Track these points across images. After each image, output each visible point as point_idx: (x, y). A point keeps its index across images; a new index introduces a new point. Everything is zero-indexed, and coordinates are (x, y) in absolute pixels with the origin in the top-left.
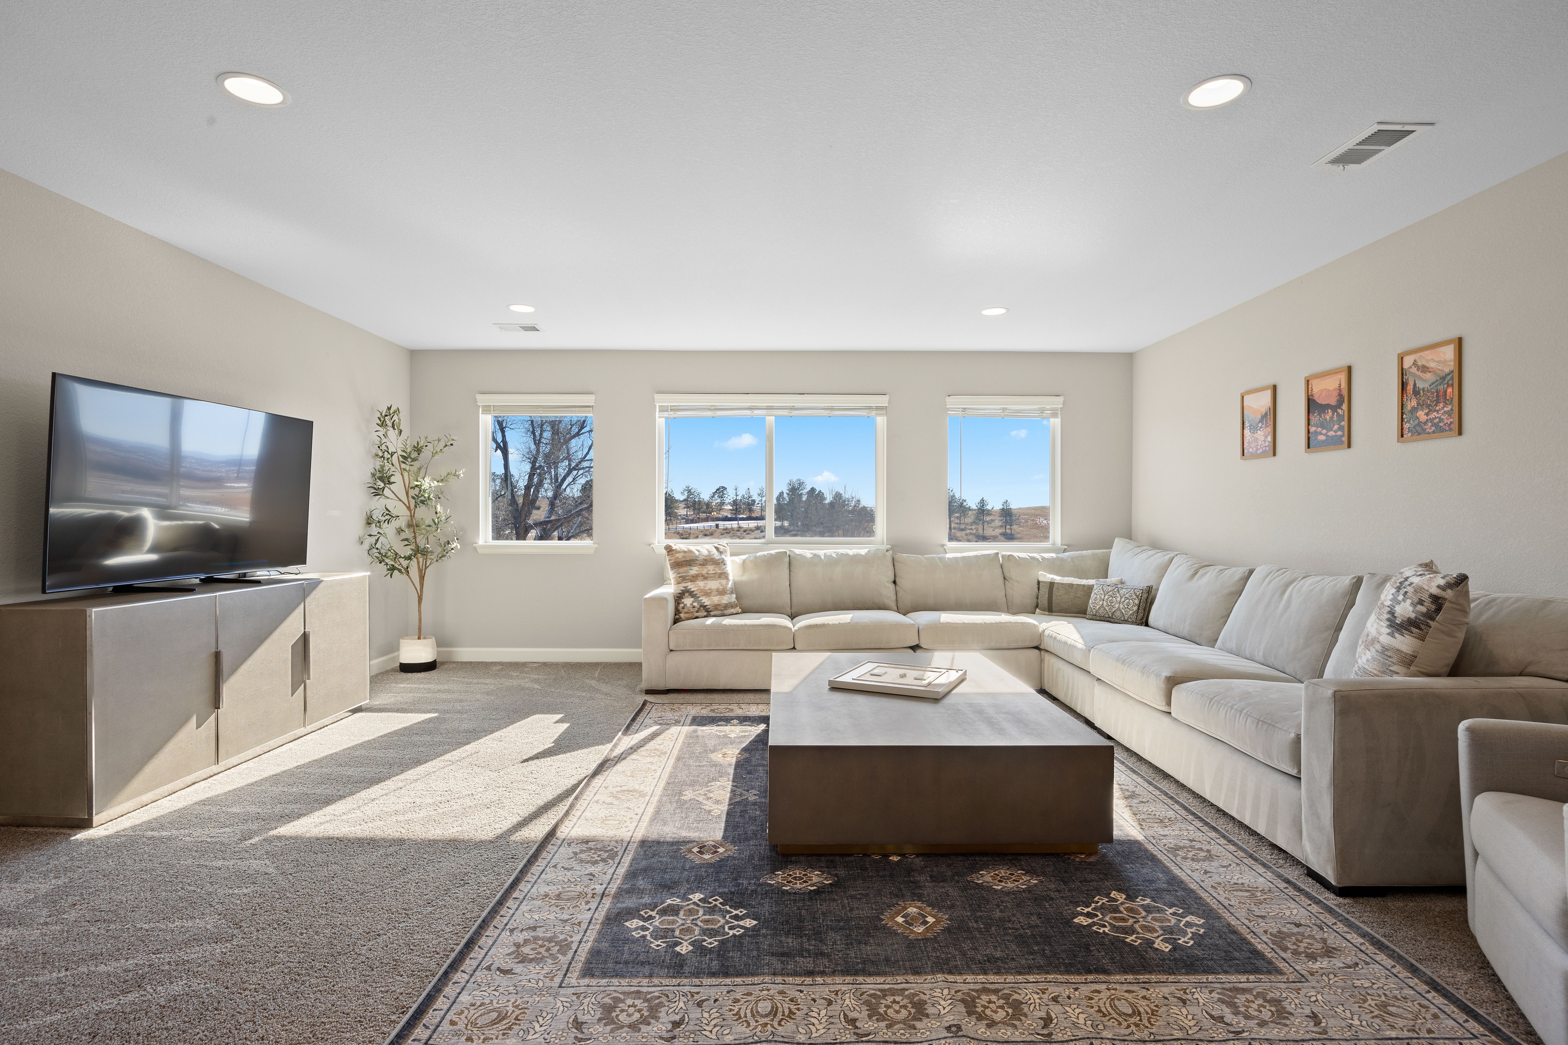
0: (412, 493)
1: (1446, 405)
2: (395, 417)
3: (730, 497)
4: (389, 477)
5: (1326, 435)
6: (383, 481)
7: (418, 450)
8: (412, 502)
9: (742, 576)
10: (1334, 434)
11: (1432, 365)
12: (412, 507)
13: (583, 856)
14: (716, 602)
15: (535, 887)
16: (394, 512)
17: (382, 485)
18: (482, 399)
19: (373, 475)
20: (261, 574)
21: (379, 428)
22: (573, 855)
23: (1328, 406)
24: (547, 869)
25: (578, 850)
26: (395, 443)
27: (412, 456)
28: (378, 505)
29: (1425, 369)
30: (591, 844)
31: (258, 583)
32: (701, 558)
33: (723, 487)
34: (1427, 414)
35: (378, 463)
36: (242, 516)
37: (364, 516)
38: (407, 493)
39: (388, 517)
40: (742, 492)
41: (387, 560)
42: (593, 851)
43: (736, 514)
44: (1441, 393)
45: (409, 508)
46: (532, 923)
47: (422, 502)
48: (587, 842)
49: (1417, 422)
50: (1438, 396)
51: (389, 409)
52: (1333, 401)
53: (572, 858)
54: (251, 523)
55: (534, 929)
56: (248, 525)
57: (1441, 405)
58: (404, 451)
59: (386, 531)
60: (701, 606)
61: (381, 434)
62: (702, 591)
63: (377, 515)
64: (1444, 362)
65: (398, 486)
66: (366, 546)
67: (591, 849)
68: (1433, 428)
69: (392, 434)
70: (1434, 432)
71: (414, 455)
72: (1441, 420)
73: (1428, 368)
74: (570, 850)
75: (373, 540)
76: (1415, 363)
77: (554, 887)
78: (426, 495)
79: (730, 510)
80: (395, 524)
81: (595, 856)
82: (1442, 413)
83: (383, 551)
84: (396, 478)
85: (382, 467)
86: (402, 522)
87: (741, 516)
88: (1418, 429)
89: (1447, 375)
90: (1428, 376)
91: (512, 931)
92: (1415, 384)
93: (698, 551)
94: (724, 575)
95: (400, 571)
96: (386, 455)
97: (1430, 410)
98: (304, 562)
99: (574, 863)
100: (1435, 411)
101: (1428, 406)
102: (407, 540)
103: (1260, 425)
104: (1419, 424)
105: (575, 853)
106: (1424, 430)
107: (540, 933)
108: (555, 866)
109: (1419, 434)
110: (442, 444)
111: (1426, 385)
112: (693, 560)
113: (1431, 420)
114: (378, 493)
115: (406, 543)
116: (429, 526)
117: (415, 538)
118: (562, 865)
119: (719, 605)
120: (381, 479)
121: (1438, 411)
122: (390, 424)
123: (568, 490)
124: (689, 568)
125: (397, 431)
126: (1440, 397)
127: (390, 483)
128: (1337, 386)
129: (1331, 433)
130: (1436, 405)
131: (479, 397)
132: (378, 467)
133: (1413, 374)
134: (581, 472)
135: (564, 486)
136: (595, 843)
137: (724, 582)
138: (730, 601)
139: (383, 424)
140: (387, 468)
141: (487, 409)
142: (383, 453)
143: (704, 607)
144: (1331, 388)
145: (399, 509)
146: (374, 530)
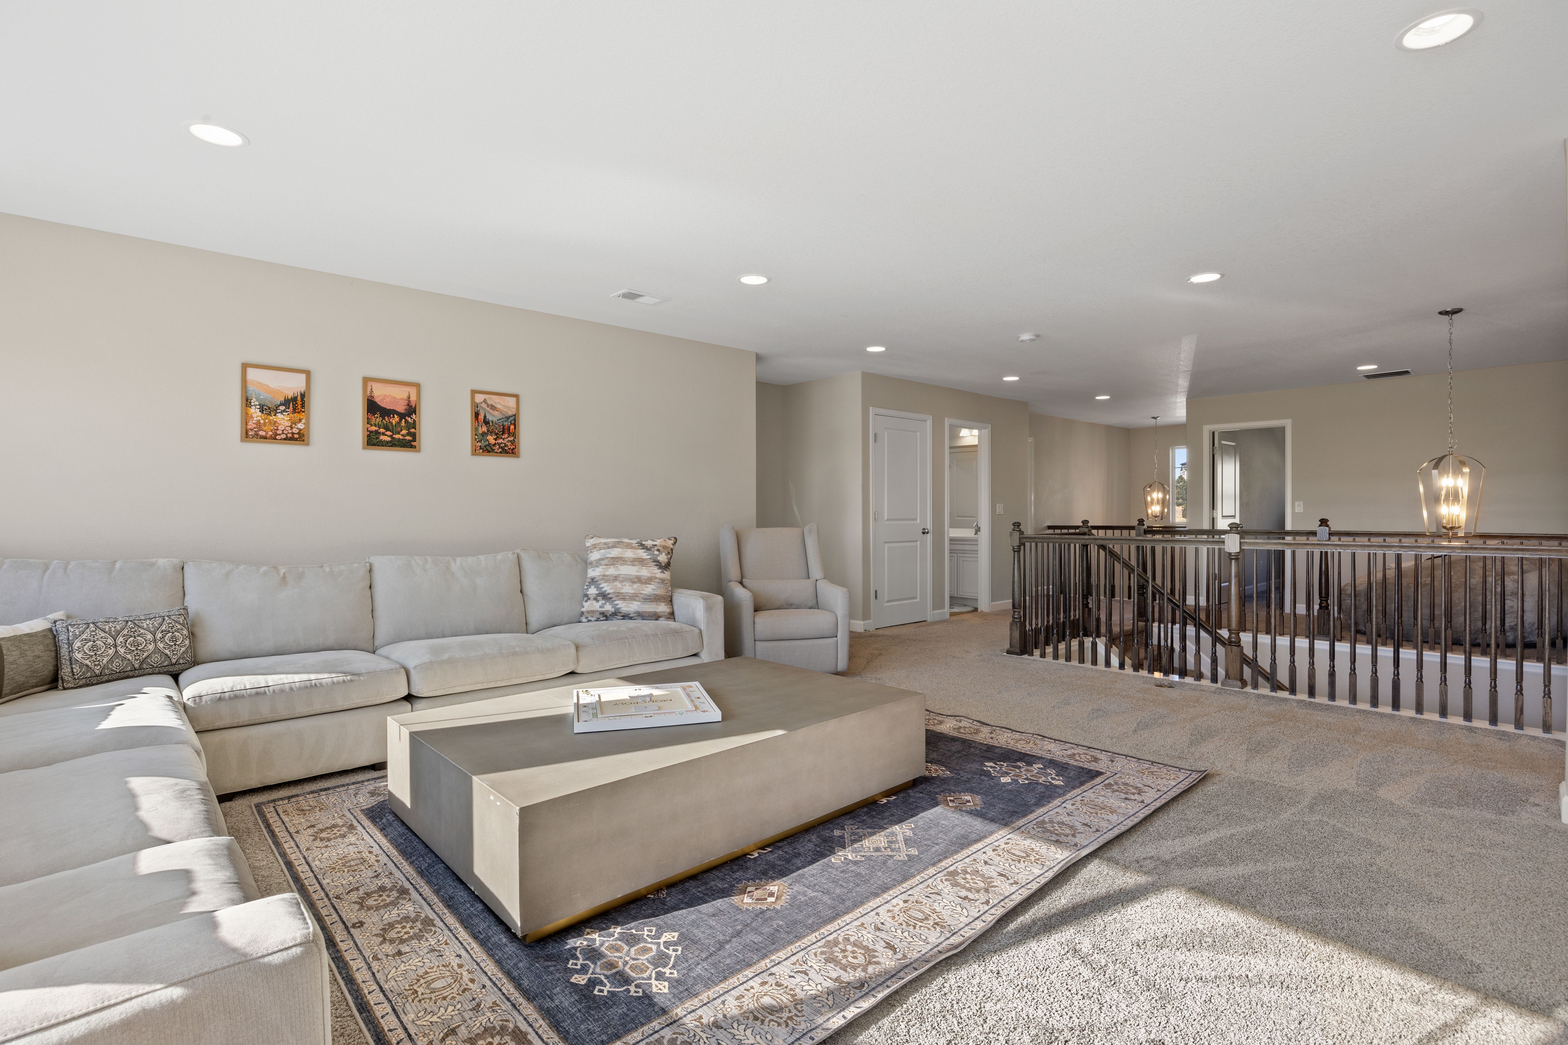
1: (509, 436)
5: (391, 436)
10: (401, 437)
11: (499, 406)
13: (1068, 831)
15: (1120, 821)
22: (1077, 835)
23: (394, 412)
24: (1105, 831)
25: (1070, 837)
29: (493, 407)
30: (1054, 838)
34: (495, 439)
42: (1056, 832)
44: (506, 428)
46: (1127, 802)
48: (1057, 841)
49: (487, 443)
50: (503, 428)
52: (401, 409)
53: (1079, 833)
55: (1126, 799)
57: (506, 436)
64: (508, 407)
67: (1057, 834)
68: (500, 450)
70: (501, 452)
72: (506, 445)
73: (496, 408)
74: (1077, 840)
76: (485, 401)
77: (1103, 816)
81: (1057, 828)
82: (505, 440)
88: (488, 448)
89: (510, 417)
90: (496, 413)
91: (1143, 802)
92: (485, 416)
97: (498, 437)
99: (1081, 828)
100: (501, 438)
101: (496, 434)
103: (282, 408)
104: (489, 445)
105: (1074, 836)
106: (493, 450)
107: (1123, 796)
108: (1097, 830)
109: (489, 452)
111: (495, 420)
113: (499, 444)
118: (1090, 830)
121: (504, 439)
126: (505, 430)
128: (405, 396)
129: (397, 436)
130: (502, 434)
133: (483, 408)
136: (1050, 838)
144: (399, 397)
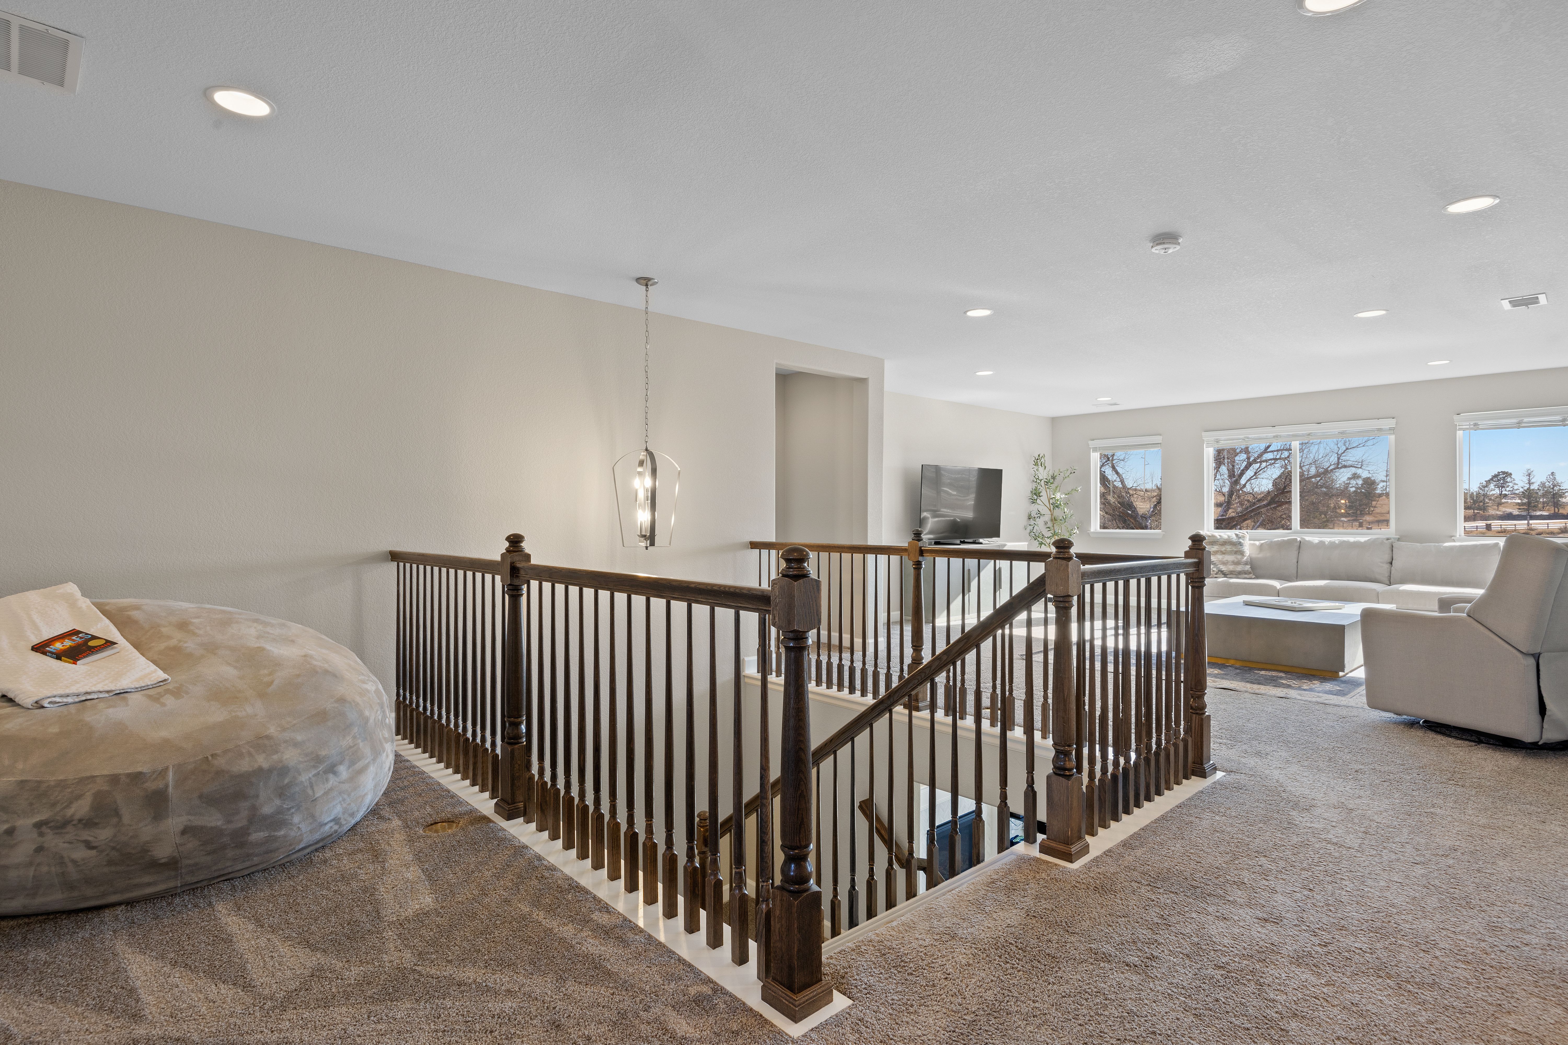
0: (1051, 501)
2: (1043, 460)
3: (1519, 483)
4: (1039, 493)
6: (1036, 495)
7: (1054, 478)
8: (1052, 506)
9: (1259, 554)
12: (1052, 509)
14: (1231, 569)
16: (1042, 513)
17: (1036, 497)
18: (1092, 444)
19: (1032, 492)
20: (981, 540)
21: (1035, 467)
26: (1043, 474)
27: (1051, 482)
28: (1034, 508)
31: (981, 543)
32: (1221, 540)
33: (1504, 473)
35: (1034, 485)
36: (969, 515)
37: (1027, 515)
38: (1049, 502)
39: (1039, 515)
40: (1539, 479)
41: (1039, 539)
43: (1528, 510)
45: (1050, 510)
47: (1057, 506)
51: (1039, 456)
54: (973, 518)
56: (971, 519)
58: (1046, 479)
59: (1038, 523)
60: (1219, 571)
61: (1035, 469)
62: (1220, 561)
63: (1033, 514)
65: (1044, 498)
66: (1028, 531)
69: (1041, 469)
71: (1052, 481)
75: (1031, 527)
78: (1058, 503)
79: (1518, 504)
80: (1043, 519)
83: (1037, 534)
84: (1043, 493)
85: (1036, 487)
86: (1047, 518)
87: (1538, 513)
93: (1220, 536)
94: (1242, 553)
95: (1045, 545)
96: (1038, 481)
98: (998, 536)
102: (1049, 528)
110: (1069, 472)
112: (1215, 542)
114: (1034, 502)
115: (1049, 529)
116: (1061, 520)
117: (1053, 526)
119: (1234, 571)
120: (1035, 494)
122: (1040, 464)
123: (1248, 486)
124: (1212, 546)
125: (1043, 467)
127: (1040, 496)
131: (1090, 442)
132: (1034, 488)
134: (1264, 464)
135: (1243, 481)
137: (1239, 557)
138: (1243, 569)
139: (1036, 464)
140: (1038, 488)
141: (1095, 450)
142: (1036, 480)
143: (1222, 572)
145: (1044, 510)
146: (1032, 522)
